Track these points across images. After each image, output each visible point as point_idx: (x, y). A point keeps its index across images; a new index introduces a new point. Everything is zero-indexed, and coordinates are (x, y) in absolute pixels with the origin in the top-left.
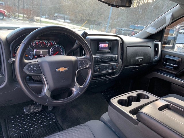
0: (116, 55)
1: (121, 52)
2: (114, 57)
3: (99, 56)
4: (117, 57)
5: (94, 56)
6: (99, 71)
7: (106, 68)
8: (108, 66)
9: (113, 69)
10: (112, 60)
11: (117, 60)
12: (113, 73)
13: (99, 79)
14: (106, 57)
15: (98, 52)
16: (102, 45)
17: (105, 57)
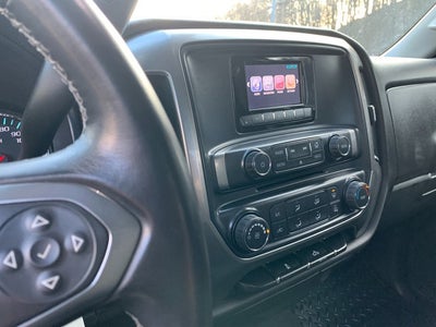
0: (351, 131)
1: (370, 109)
2: (341, 142)
3: (260, 145)
4: (353, 138)
5: (220, 151)
6: (269, 242)
7: (309, 210)
8: (319, 196)
9: (346, 207)
10: (332, 157)
11: (359, 155)
12: (349, 233)
13: (276, 284)
14: (298, 146)
15: (246, 121)
16: (262, 83)
17: (292, 147)
